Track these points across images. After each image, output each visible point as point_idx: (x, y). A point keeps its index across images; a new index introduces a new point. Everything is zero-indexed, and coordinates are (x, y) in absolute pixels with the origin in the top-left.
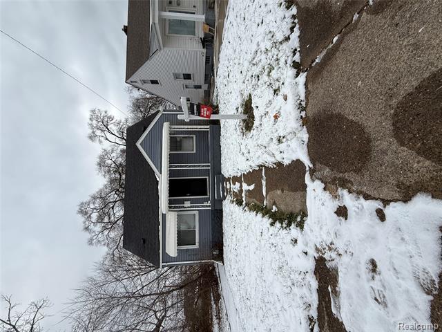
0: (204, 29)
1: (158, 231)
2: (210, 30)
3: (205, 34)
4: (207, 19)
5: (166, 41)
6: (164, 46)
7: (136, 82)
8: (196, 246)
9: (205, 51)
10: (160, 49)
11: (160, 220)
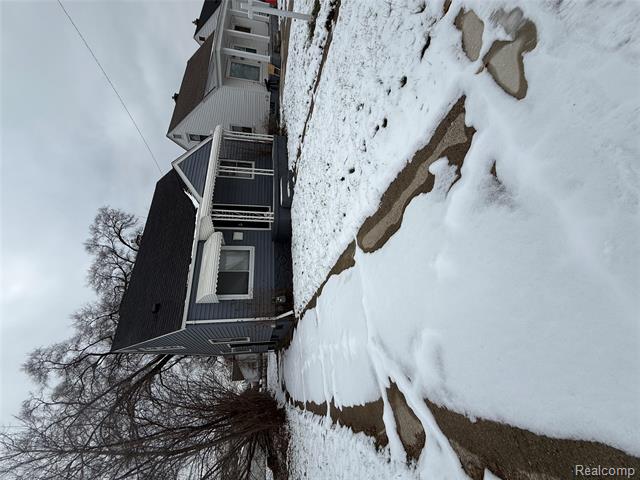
0: (270, 70)
1: (188, 271)
2: (276, 71)
3: (271, 76)
4: (272, 59)
5: (225, 81)
6: (223, 84)
7: (180, 137)
8: (249, 296)
9: (269, 94)
10: (218, 86)
11: (193, 256)
